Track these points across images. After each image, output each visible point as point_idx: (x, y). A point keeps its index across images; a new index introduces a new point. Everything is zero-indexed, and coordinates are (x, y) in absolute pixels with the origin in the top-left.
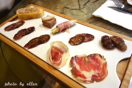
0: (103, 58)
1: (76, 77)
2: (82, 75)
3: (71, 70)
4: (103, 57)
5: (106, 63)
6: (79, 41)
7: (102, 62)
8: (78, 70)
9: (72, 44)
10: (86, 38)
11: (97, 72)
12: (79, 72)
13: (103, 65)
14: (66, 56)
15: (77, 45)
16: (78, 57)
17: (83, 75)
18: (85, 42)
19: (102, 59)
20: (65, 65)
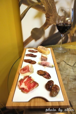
10: (46, 76)
11: (27, 89)
12: (23, 82)
15: (39, 74)
16: (31, 78)
18: (43, 77)
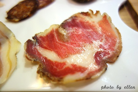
0: (92, 15)
1: (59, 81)
2: (71, 67)
3: (38, 72)
4: (90, 12)
5: (105, 16)
6: (29, 9)
7: (93, 22)
8: (56, 62)
9: (17, 20)
11: (97, 43)
12: (61, 64)
13: (100, 26)
14: (10, 47)
16: (41, 37)
17: (74, 66)
19: (91, 17)
20: (16, 68)
